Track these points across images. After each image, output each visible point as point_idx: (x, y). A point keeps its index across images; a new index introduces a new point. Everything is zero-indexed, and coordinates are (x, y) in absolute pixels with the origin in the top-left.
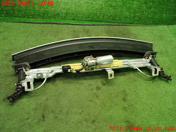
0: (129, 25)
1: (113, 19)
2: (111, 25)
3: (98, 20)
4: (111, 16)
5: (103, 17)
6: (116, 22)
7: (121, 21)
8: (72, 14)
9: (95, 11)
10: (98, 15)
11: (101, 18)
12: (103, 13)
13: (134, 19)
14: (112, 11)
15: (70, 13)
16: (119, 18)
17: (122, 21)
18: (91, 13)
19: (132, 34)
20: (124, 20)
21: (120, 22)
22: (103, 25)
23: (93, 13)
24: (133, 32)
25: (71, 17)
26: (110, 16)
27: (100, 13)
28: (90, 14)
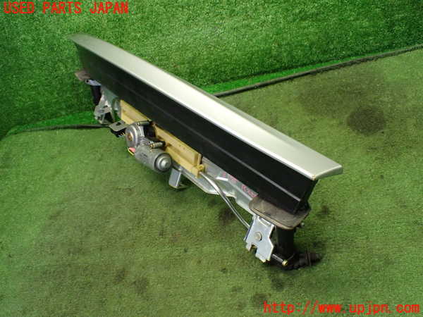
0: (380, 57)
1: (325, 52)
2: (318, 72)
3: (278, 66)
4: (312, 44)
5: (290, 53)
6: (335, 56)
7: (349, 49)
8: (206, 69)
9: (262, 46)
10: (274, 53)
11: (285, 59)
12: (288, 44)
13: (392, 31)
14: (312, 30)
15: (200, 69)
16: (338, 43)
17: (351, 49)
18: (253, 54)
19: (388, 85)
20: (358, 45)
21: (348, 53)
22: (291, 79)
23: (258, 51)
24: (389, 79)
25: (205, 77)
26: (311, 48)
27: (280, 46)
28: (250, 59)
